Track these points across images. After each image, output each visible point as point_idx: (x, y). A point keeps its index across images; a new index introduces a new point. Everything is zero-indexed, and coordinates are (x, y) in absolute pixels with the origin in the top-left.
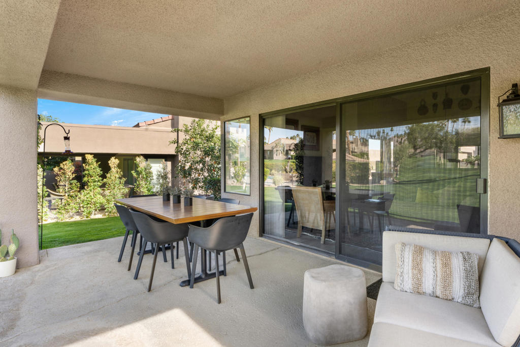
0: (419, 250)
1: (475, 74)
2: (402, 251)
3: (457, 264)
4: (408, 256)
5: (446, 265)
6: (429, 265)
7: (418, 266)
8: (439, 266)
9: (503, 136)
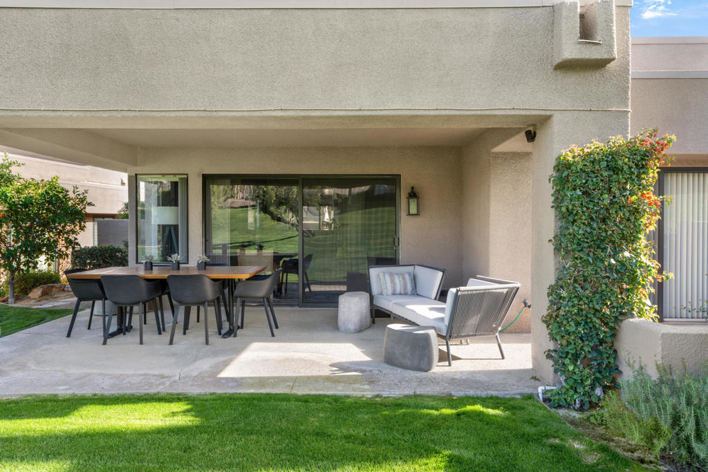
0: (391, 275)
1: (394, 177)
2: (384, 276)
3: (407, 277)
4: (388, 278)
5: (404, 278)
6: (397, 280)
7: (393, 281)
8: (401, 280)
9: (409, 214)
